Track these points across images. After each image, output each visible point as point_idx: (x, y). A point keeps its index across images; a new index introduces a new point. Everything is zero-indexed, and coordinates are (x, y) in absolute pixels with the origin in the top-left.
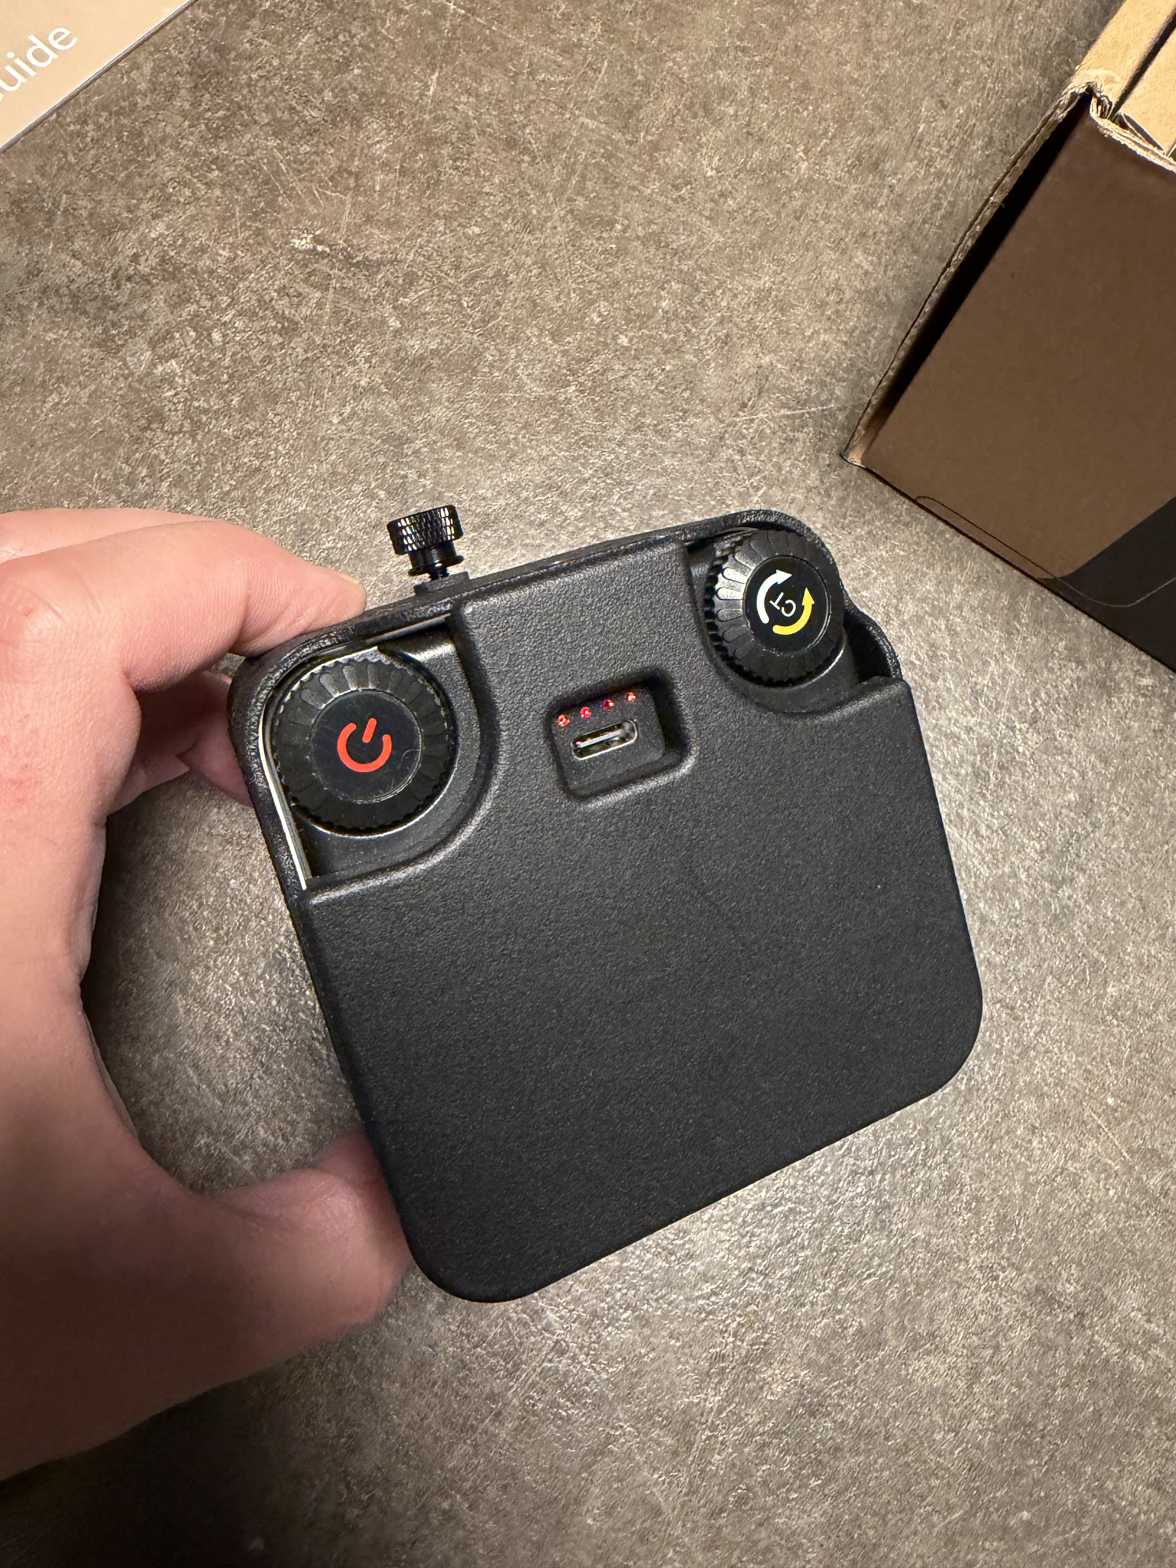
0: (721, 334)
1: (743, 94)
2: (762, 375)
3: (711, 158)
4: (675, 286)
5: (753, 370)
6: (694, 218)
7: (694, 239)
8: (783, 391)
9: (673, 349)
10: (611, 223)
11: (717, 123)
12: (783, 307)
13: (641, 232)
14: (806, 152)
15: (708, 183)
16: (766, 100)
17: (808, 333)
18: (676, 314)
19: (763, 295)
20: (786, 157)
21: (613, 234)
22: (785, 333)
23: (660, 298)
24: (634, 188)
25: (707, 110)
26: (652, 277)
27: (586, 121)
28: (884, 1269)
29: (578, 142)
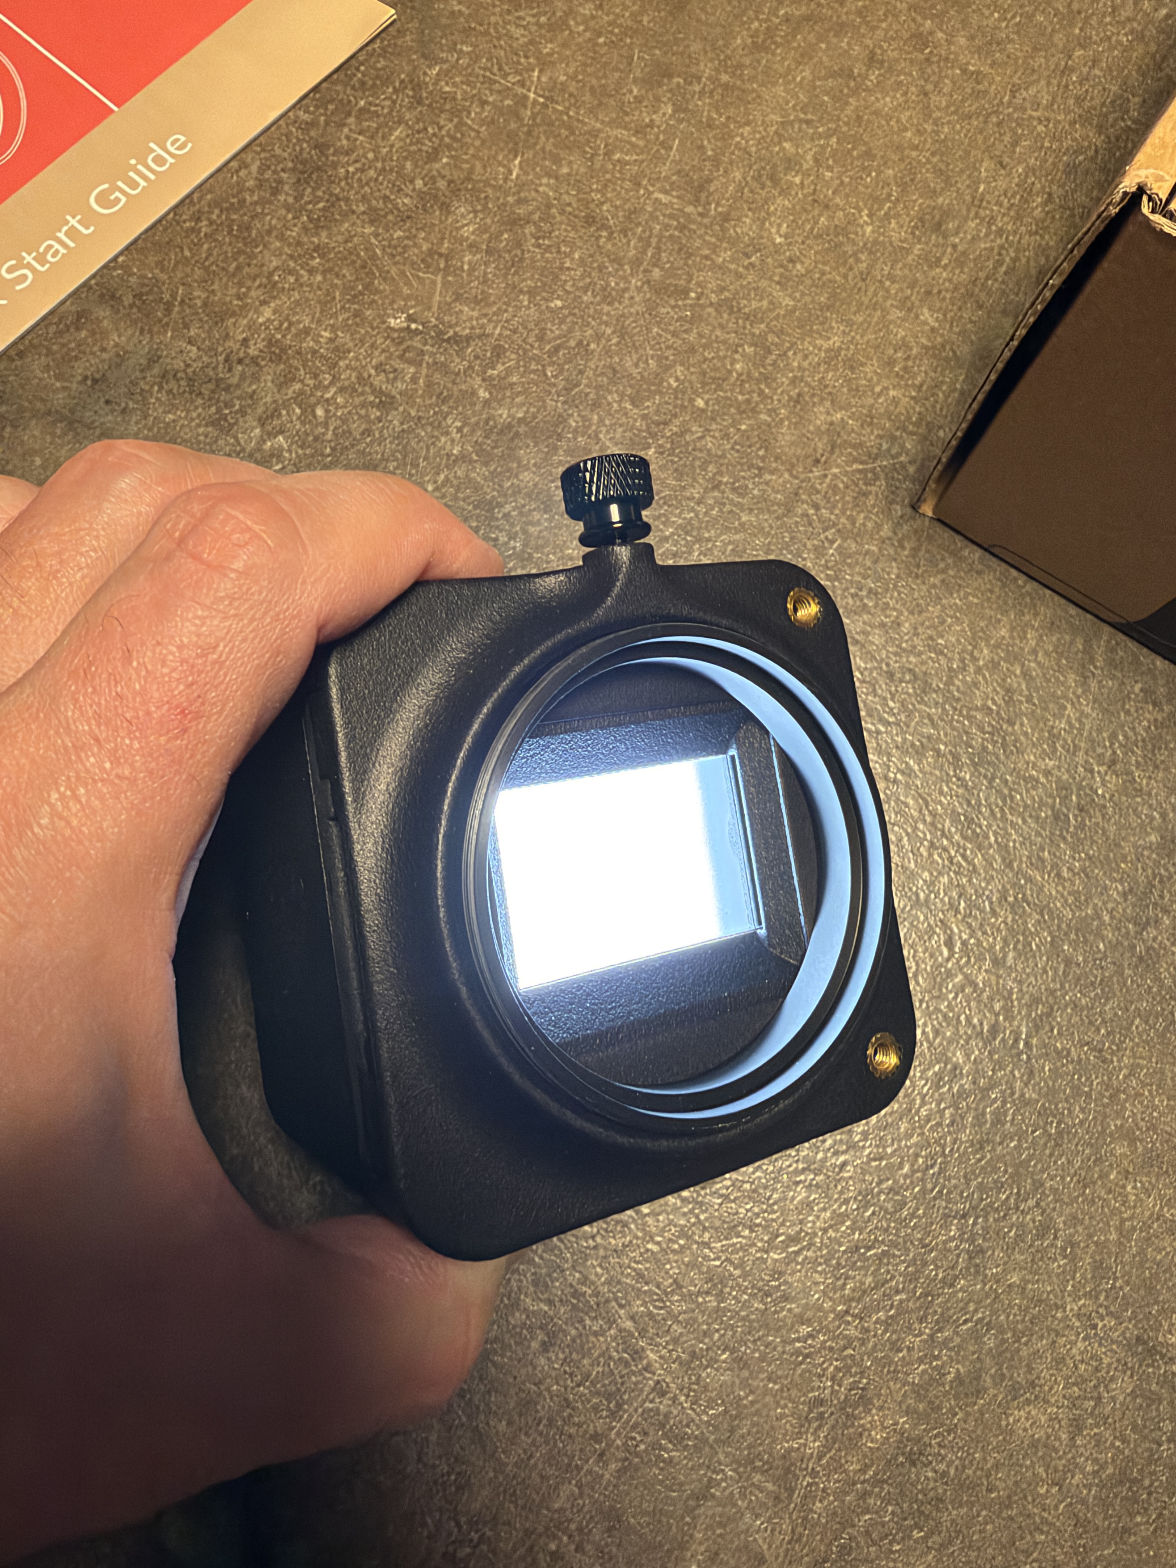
0: (794, 393)
1: (808, 162)
2: (833, 430)
3: (779, 225)
4: (749, 350)
5: (824, 428)
6: (763, 283)
7: (765, 303)
8: (854, 447)
9: (748, 410)
10: (685, 292)
11: (784, 192)
12: (852, 364)
13: (714, 298)
14: (870, 216)
15: (778, 249)
16: (830, 168)
17: (878, 389)
18: (749, 374)
19: (833, 355)
20: (852, 221)
21: (689, 302)
22: (855, 391)
23: (733, 362)
24: (707, 257)
25: (774, 179)
26: (724, 342)
27: (661, 196)
28: (980, 1315)
29: (653, 217)
